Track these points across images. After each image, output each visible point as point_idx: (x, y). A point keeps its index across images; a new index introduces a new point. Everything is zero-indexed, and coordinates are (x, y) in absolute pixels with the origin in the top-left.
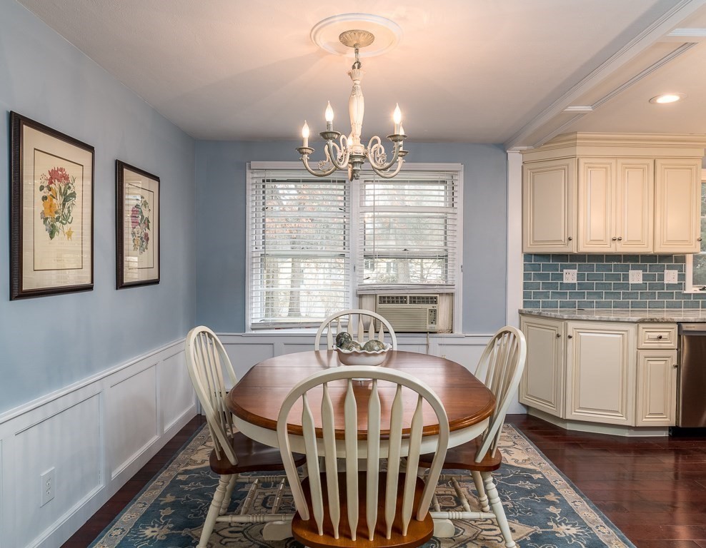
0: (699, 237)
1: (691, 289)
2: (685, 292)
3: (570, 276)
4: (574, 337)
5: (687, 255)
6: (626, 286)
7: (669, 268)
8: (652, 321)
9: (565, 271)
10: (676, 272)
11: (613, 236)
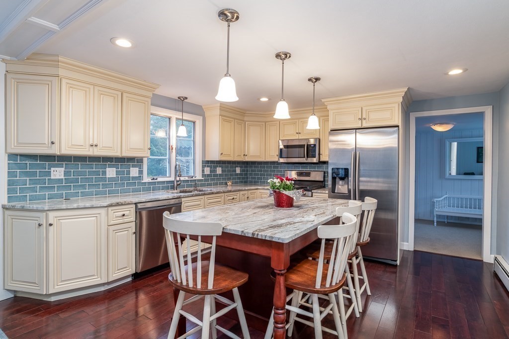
0: (149, 147)
1: (146, 179)
2: (143, 182)
3: (58, 173)
4: (55, 224)
5: (144, 158)
6: (104, 179)
7: (134, 166)
8: (118, 204)
9: (52, 169)
10: (137, 169)
11: (91, 143)
